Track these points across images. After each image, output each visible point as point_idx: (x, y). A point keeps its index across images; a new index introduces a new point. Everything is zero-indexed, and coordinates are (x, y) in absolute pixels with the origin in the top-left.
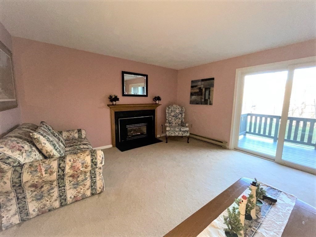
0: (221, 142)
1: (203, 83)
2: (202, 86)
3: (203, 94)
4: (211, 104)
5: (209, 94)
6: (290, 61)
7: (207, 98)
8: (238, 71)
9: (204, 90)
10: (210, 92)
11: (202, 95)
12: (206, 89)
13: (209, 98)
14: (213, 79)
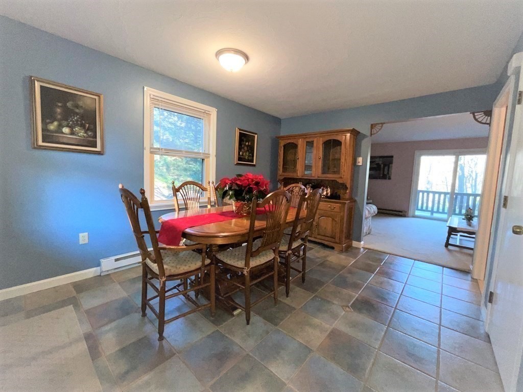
0: (402, 212)
1: (381, 159)
2: (380, 162)
3: (382, 169)
4: (390, 178)
5: (388, 170)
6: (457, 150)
7: (386, 173)
8: (417, 153)
9: (382, 166)
10: (389, 168)
11: (380, 170)
12: (385, 165)
13: (388, 173)
14: (392, 157)
